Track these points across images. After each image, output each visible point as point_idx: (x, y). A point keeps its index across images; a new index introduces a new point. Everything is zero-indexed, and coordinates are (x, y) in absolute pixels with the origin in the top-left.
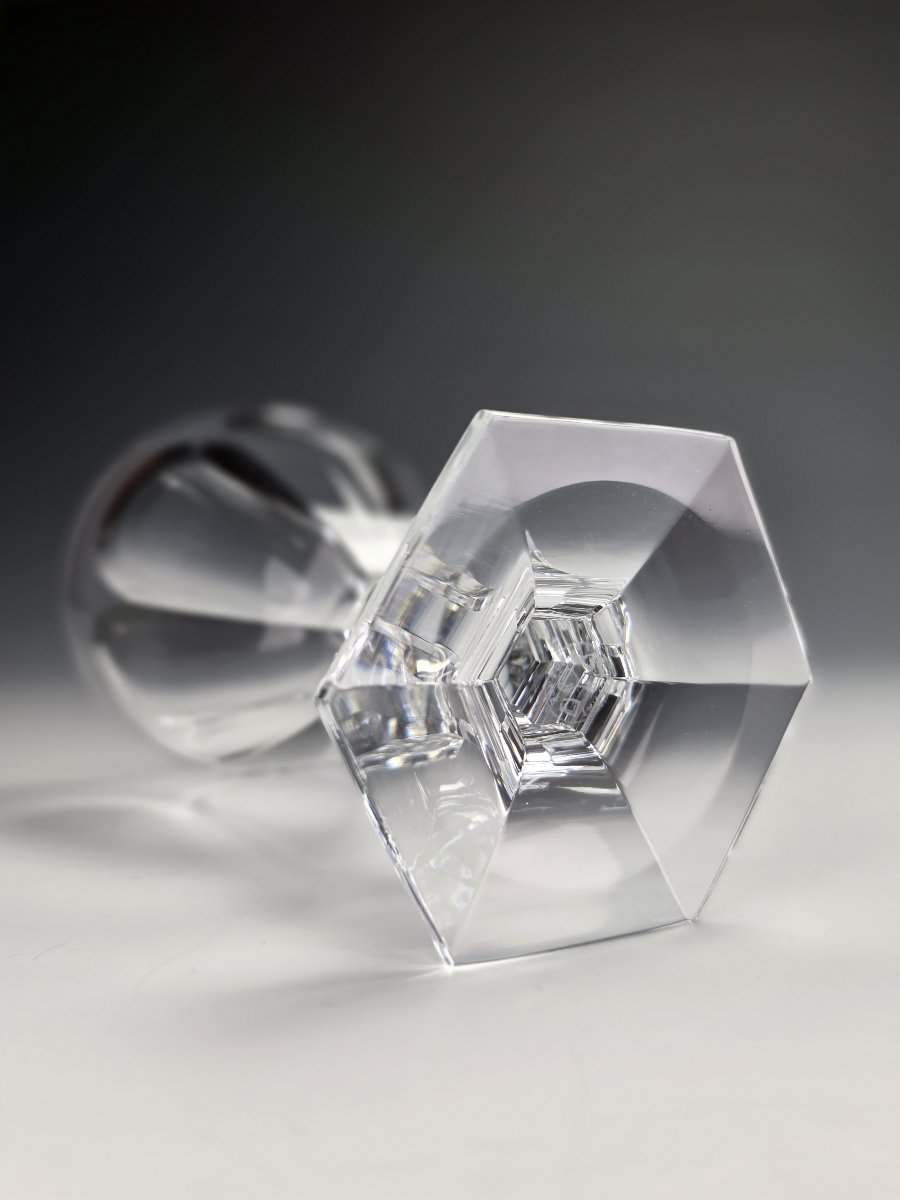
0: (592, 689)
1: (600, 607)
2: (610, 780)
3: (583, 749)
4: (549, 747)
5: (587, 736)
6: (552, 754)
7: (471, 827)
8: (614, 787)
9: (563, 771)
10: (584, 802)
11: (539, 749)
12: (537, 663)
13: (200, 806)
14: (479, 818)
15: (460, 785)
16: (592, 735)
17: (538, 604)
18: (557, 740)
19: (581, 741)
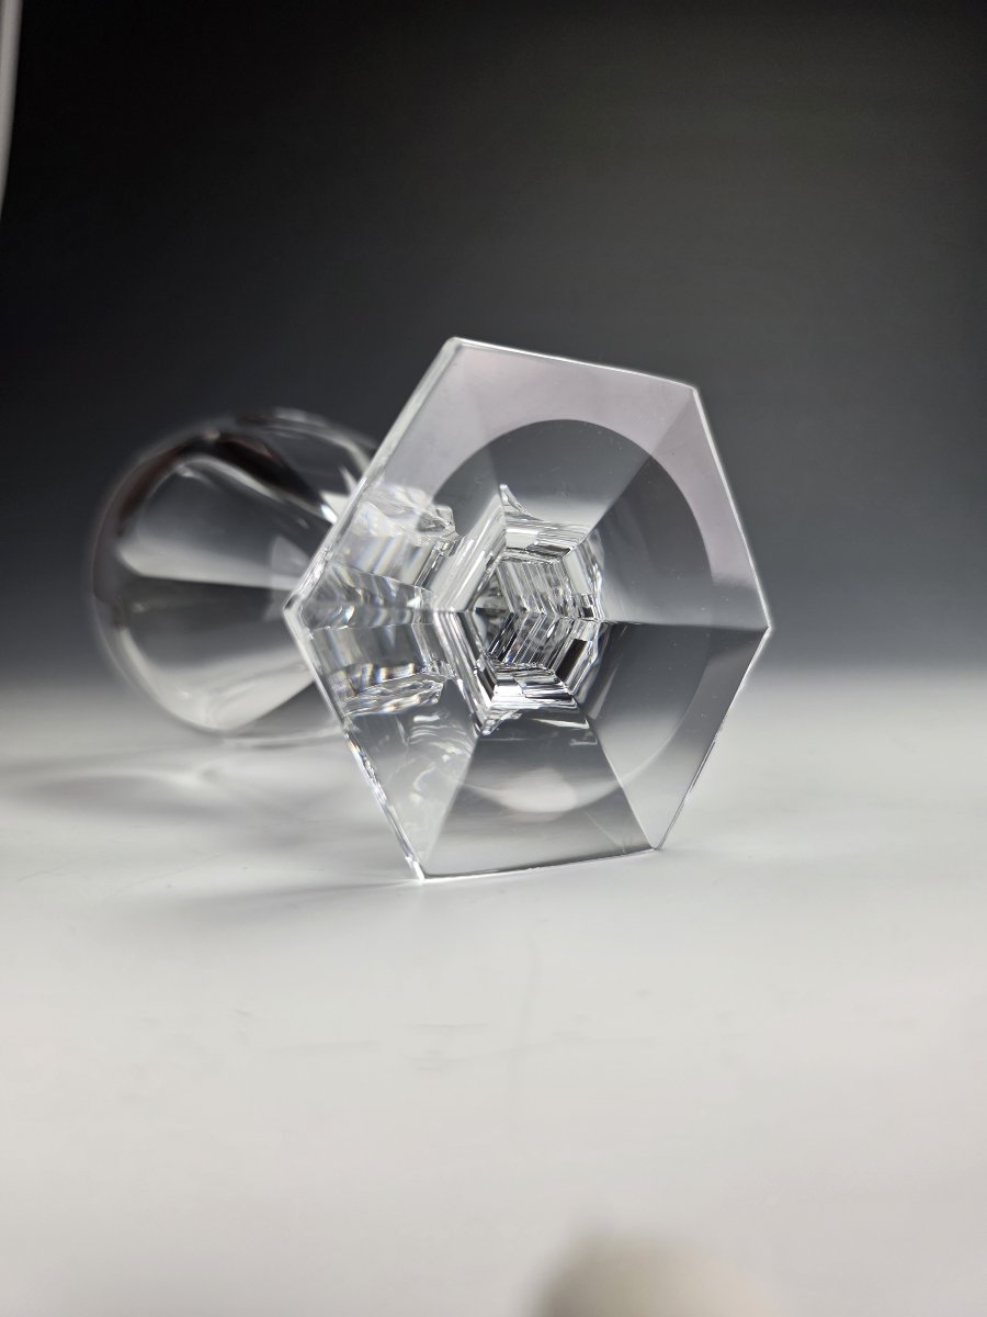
0: (559, 639)
1: (568, 550)
2: (580, 713)
3: (553, 685)
4: (522, 682)
5: (557, 673)
6: (523, 688)
7: (446, 758)
8: (584, 723)
9: (536, 705)
10: (555, 734)
11: (513, 682)
12: (512, 614)
13: (209, 775)
14: (452, 749)
15: (435, 718)
16: (563, 673)
17: (509, 544)
18: (528, 675)
19: (551, 679)
